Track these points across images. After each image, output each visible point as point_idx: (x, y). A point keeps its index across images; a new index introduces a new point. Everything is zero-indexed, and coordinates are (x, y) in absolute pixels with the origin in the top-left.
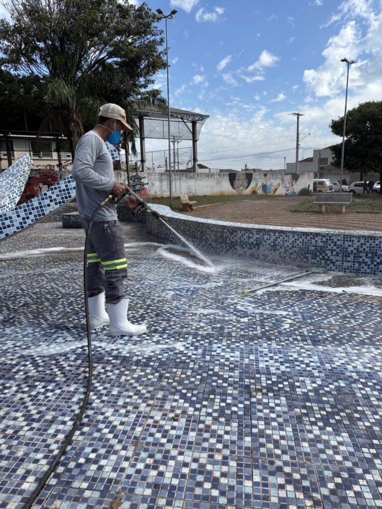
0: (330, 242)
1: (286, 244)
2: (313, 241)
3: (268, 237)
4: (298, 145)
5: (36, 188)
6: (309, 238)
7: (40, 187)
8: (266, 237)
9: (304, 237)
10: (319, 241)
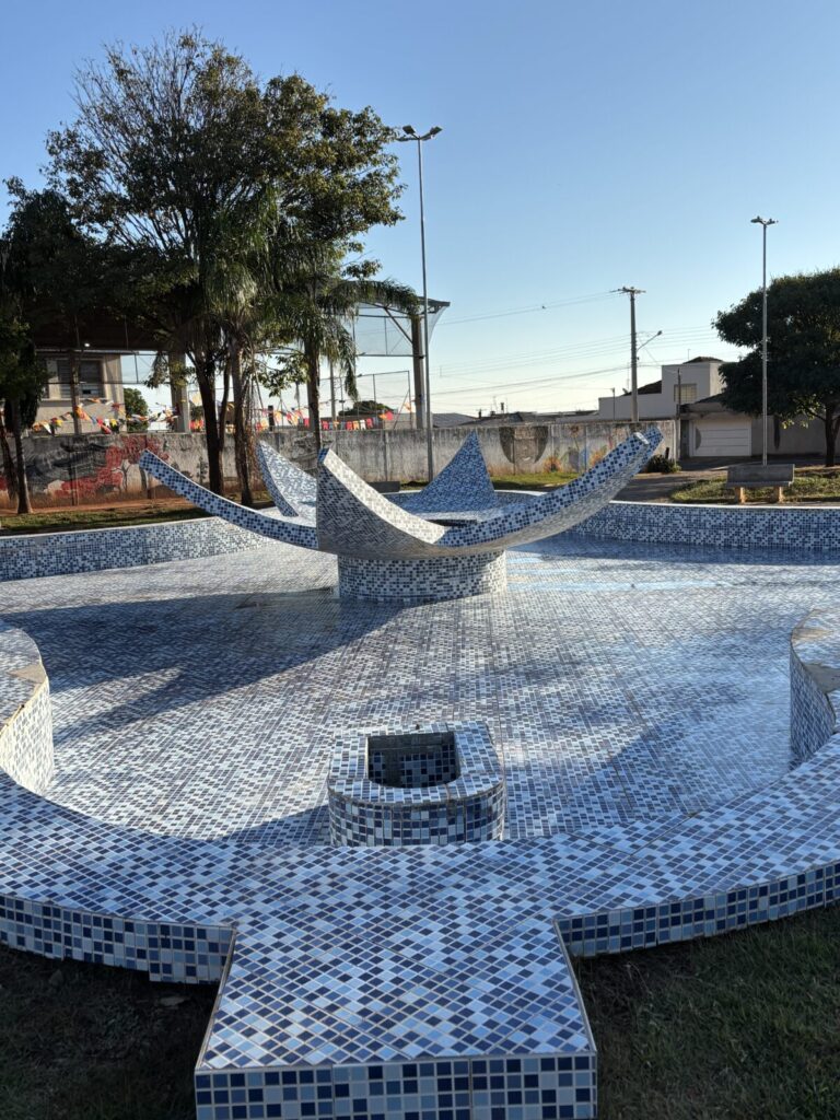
0: (833, 518)
1: (784, 523)
2: (815, 518)
3: (761, 517)
4: (634, 358)
5: (116, 471)
6: (810, 515)
7: (123, 469)
8: (759, 517)
9: (804, 515)
10: (822, 518)
